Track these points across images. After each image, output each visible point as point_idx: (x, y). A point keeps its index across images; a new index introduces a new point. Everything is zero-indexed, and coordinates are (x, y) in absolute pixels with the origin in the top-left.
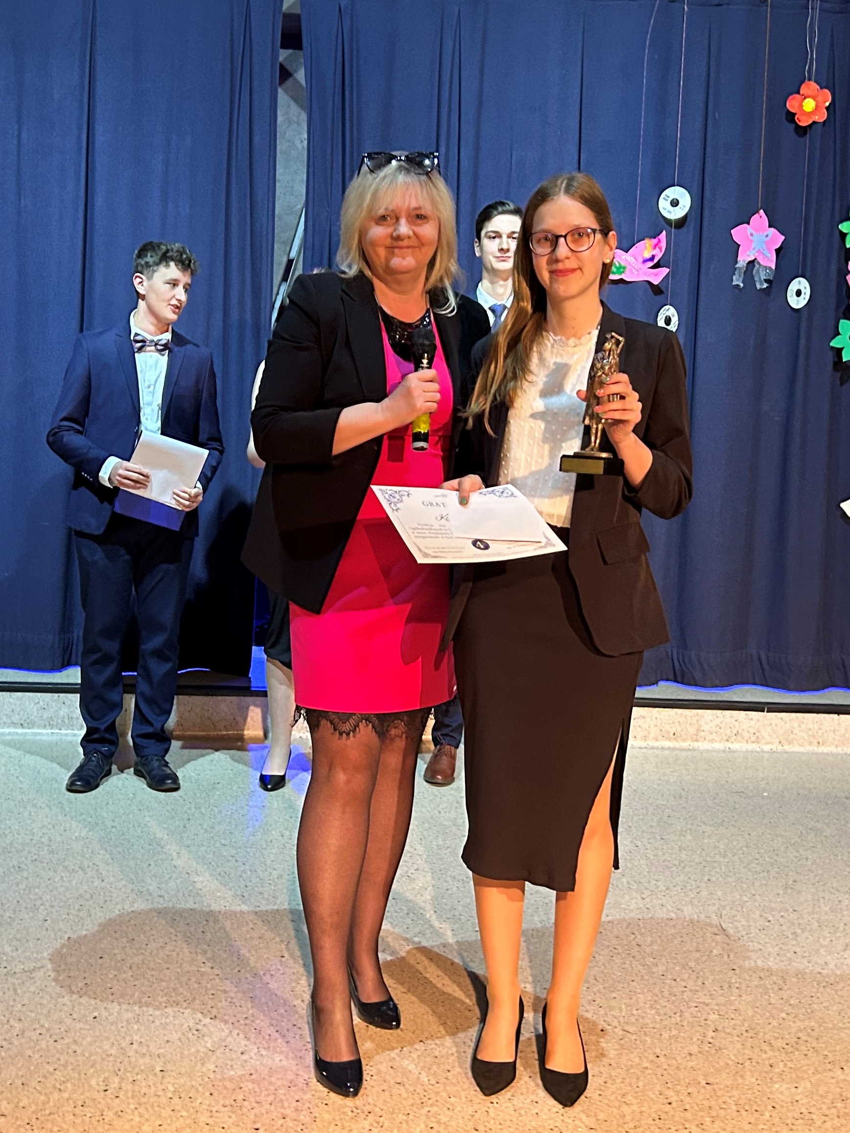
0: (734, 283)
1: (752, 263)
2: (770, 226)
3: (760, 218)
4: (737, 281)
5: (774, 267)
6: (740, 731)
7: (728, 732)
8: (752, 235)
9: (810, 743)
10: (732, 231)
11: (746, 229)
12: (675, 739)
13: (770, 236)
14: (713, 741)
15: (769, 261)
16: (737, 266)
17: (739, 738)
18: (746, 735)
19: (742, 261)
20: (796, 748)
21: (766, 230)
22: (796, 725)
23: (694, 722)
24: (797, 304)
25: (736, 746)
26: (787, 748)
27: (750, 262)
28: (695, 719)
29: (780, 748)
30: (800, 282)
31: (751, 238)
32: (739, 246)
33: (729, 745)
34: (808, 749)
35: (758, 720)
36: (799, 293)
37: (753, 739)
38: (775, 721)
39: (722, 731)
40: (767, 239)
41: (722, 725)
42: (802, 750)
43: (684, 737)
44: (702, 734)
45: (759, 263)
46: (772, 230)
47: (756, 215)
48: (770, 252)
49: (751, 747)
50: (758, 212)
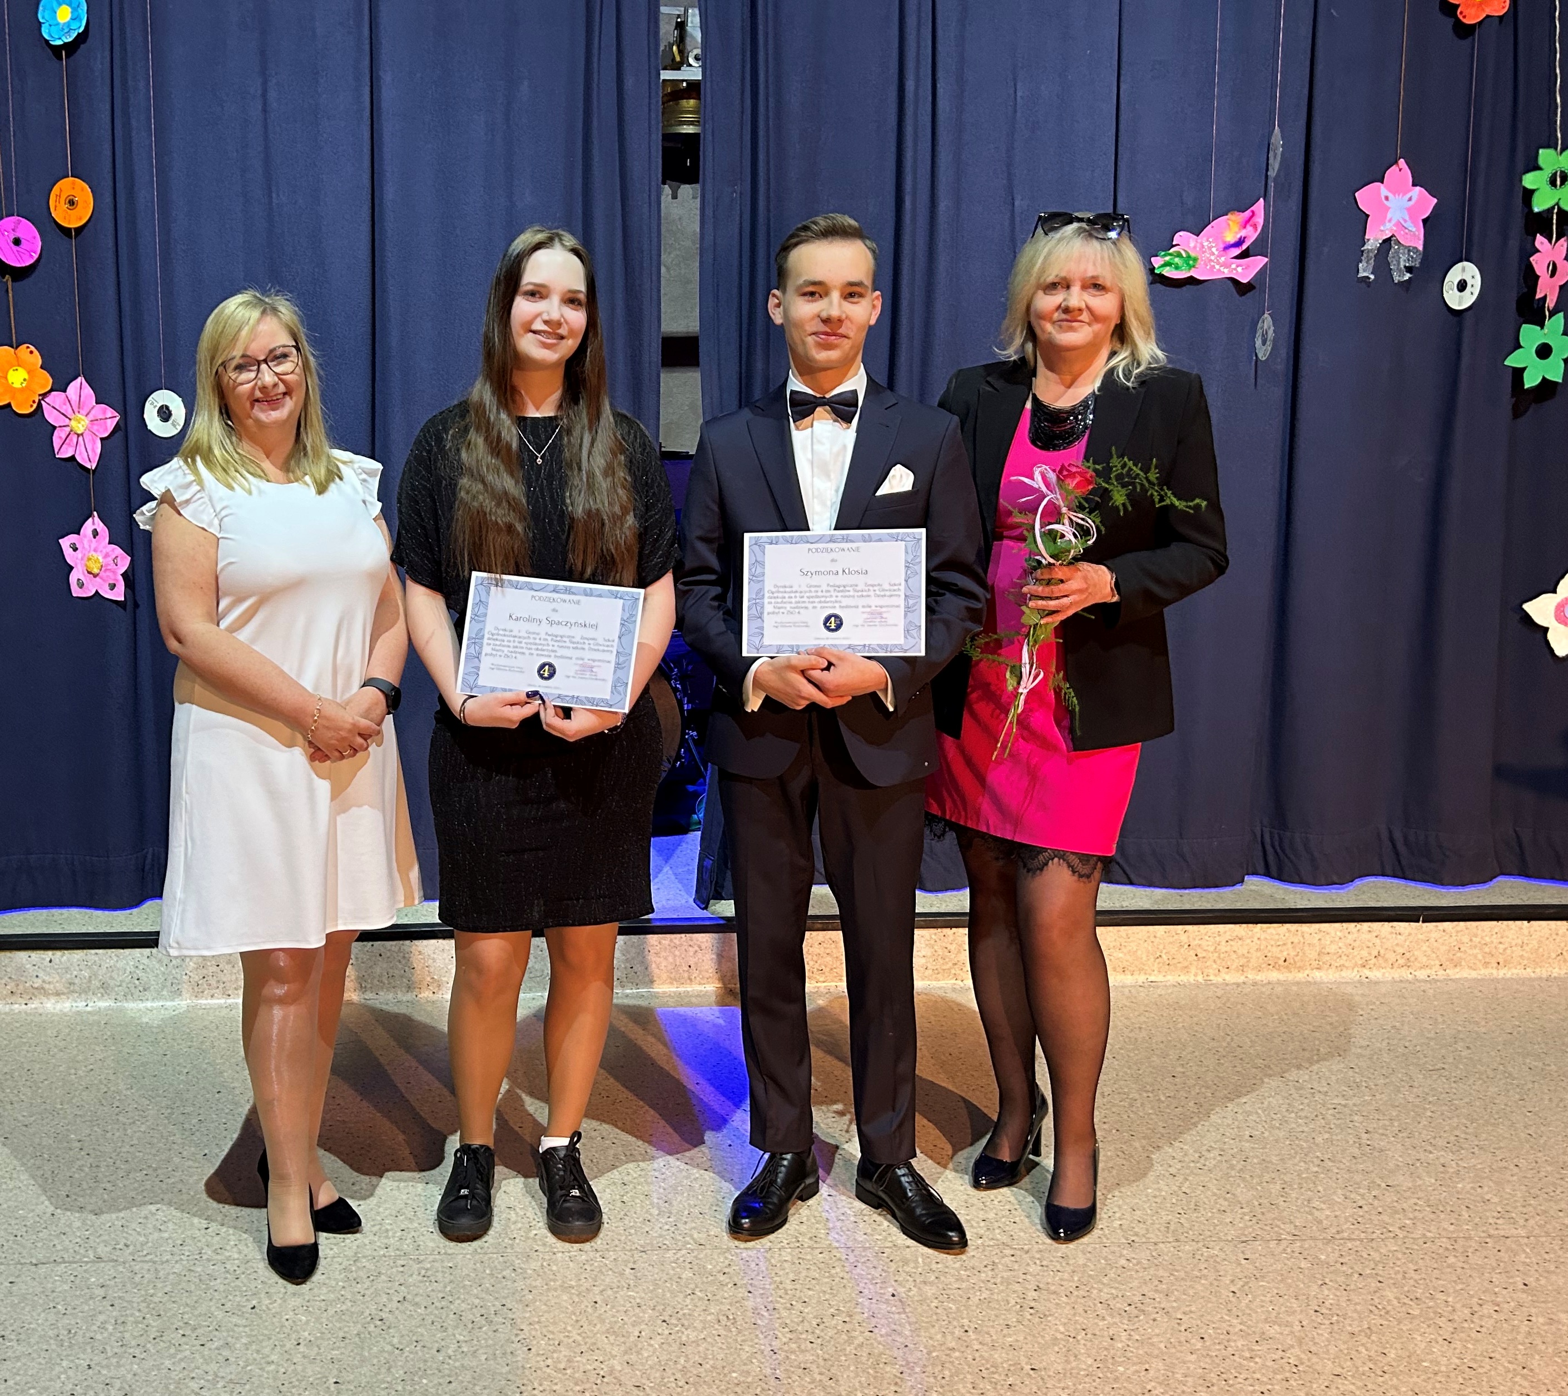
0: (1362, 274)
1: (1387, 241)
2: (1414, 185)
3: (1401, 172)
4: (1365, 272)
5: (1421, 248)
6: (1382, 952)
7: (1364, 953)
8: (1387, 198)
9: (1486, 964)
10: (1356, 194)
11: (1379, 188)
12: (1287, 967)
13: (1414, 199)
14: (1341, 968)
15: (1414, 237)
16: (1365, 247)
17: (1381, 960)
18: (1391, 957)
19: (1373, 240)
20: (1466, 973)
21: (1409, 191)
22: (1466, 939)
23: (1316, 941)
24: (1460, 304)
25: (1375, 975)
26: (1454, 973)
27: (1385, 241)
28: (1317, 937)
29: (1441, 972)
30: (1464, 269)
31: (1386, 202)
32: (1368, 216)
33: (1366, 972)
34: (1484, 972)
35: (1410, 934)
36: (1462, 286)
37: (1401, 961)
38: (1434, 935)
39: (1355, 952)
40: (1411, 203)
41: (1356, 944)
42: (1474, 974)
43: (1298, 964)
44: (1327, 958)
45: (1398, 243)
46: (1418, 188)
47: (1394, 167)
48: (1416, 225)
49: (1398, 974)
50: (1396, 162)
